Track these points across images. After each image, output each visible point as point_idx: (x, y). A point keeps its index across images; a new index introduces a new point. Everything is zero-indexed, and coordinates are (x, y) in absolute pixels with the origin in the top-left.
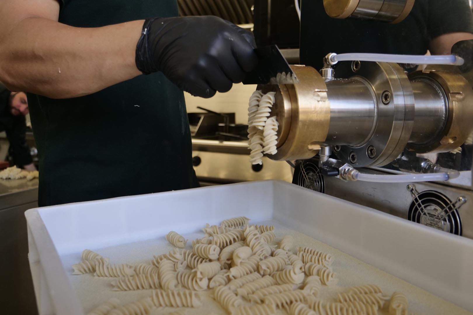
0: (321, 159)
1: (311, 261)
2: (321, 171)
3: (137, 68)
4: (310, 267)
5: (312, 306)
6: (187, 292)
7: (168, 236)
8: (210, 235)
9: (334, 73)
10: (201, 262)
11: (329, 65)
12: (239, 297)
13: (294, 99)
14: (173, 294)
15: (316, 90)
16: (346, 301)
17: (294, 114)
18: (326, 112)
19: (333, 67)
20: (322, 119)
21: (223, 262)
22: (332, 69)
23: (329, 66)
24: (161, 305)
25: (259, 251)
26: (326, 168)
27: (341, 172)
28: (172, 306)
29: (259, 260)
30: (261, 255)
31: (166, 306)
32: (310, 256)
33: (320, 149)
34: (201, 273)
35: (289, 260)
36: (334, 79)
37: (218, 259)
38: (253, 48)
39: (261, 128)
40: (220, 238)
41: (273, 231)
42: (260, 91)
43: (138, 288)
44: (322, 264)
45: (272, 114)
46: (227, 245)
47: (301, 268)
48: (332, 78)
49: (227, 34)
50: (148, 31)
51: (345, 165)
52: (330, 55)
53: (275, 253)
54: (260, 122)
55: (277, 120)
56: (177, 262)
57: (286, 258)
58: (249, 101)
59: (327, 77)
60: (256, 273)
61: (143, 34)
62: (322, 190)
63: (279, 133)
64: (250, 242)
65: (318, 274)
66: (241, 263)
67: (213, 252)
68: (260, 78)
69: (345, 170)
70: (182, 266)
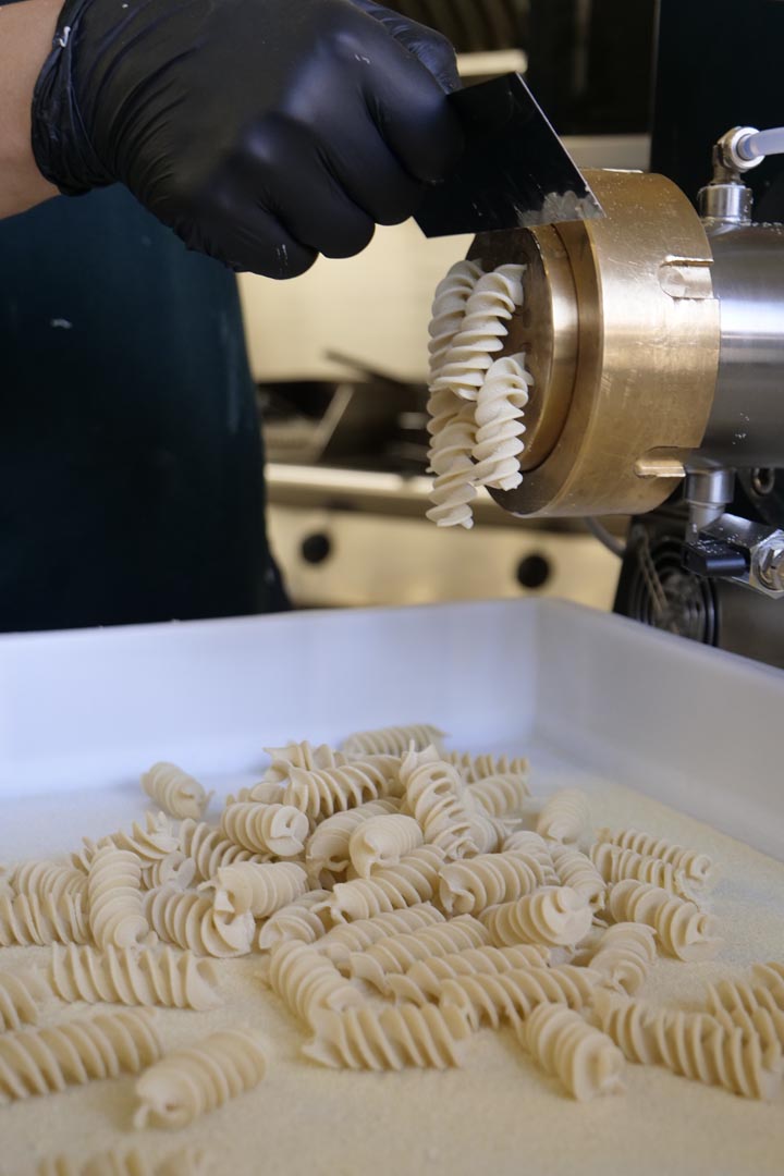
0: (694, 518)
1: (635, 876)
2: (688, 557)
3: (38, 171)
4: (624, 897)
5: (607, 1022)
6: (173, 957)
7: (148, 779)
8: (283, 773)
9: (751, 202)
10: (232, 861)
11: (731, 173)
12: (354, 980)
13: (586, 290)
14: (123, 964)
15: (670, 258)
16: (730, 1008)
17: (586, 342)
18: (705, 343)
19: (748, 178)
20: (690, 365)
21: (316, 868)
22: (743, 187)
23: (733, 177)
24: (79, 997)
25: (446, 831)
26: (703, 547)
27: (758, 562)
28: (118, 1001)
29: (440, 861)
30: (452, 847)
31: (100, 999)
32: (636, 856)
33: (684, 475)
34: (231, 897)
35: (556, 870)
36: (749, 224)
37: (301, 857)
38: (447, 93)
39: (465, 394)
40: (311, 784)
41: (523, 778)
42: (475, 266)
43: (14, 941)
44: (675, 888)
45: (510, 345)
46: (337, 809)
47: (594, 900)
48: (741, 218)
49: (347, 40)
50: (77, 36)
51: (773, 536)
52: (733, 135)
53: (506, 844)
54: (468, 371)
55: (527, 368)
56: (161, 861)
57: (544, 863)
58: (433, 298)
59: (725, 215)
60: (428, 905)
61: (56, 46)
62: (710, 637)
63: (530, 414)
64: (415, 800)
65: (651, 919)
66: (375, 869)
67: (284, 831)
68: (475, 207)
69: (772, 552)
70: (175, 875)
